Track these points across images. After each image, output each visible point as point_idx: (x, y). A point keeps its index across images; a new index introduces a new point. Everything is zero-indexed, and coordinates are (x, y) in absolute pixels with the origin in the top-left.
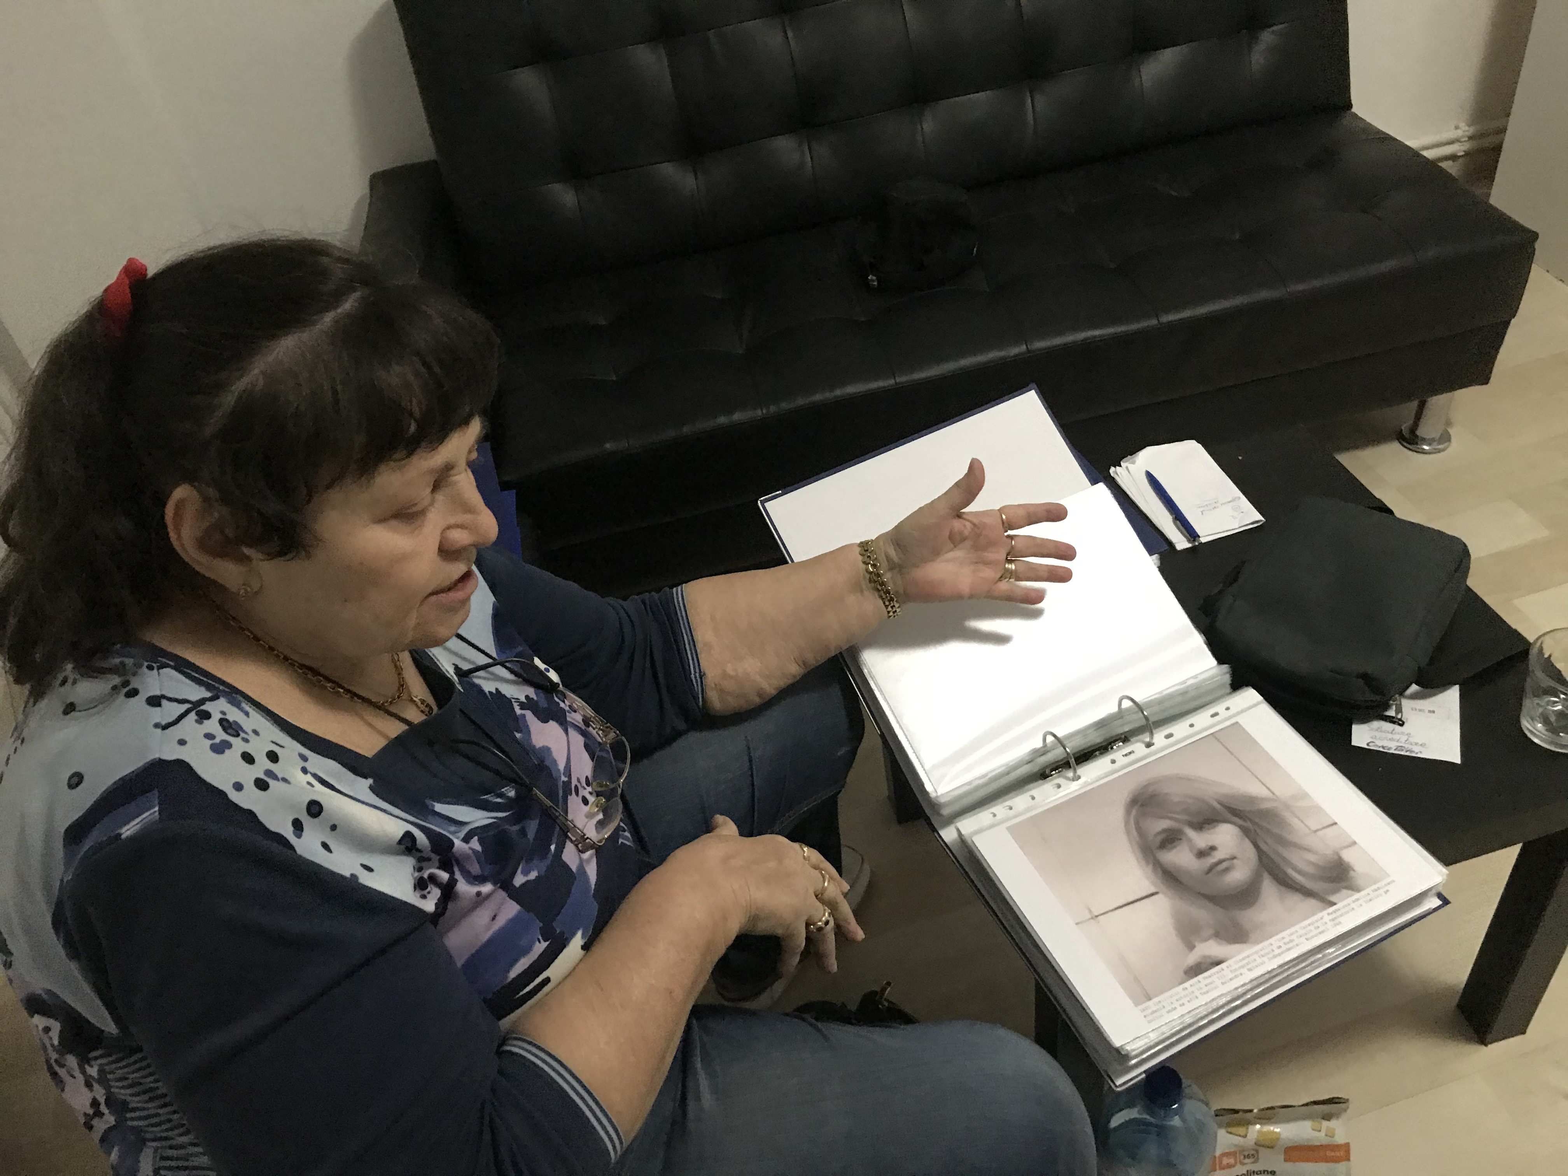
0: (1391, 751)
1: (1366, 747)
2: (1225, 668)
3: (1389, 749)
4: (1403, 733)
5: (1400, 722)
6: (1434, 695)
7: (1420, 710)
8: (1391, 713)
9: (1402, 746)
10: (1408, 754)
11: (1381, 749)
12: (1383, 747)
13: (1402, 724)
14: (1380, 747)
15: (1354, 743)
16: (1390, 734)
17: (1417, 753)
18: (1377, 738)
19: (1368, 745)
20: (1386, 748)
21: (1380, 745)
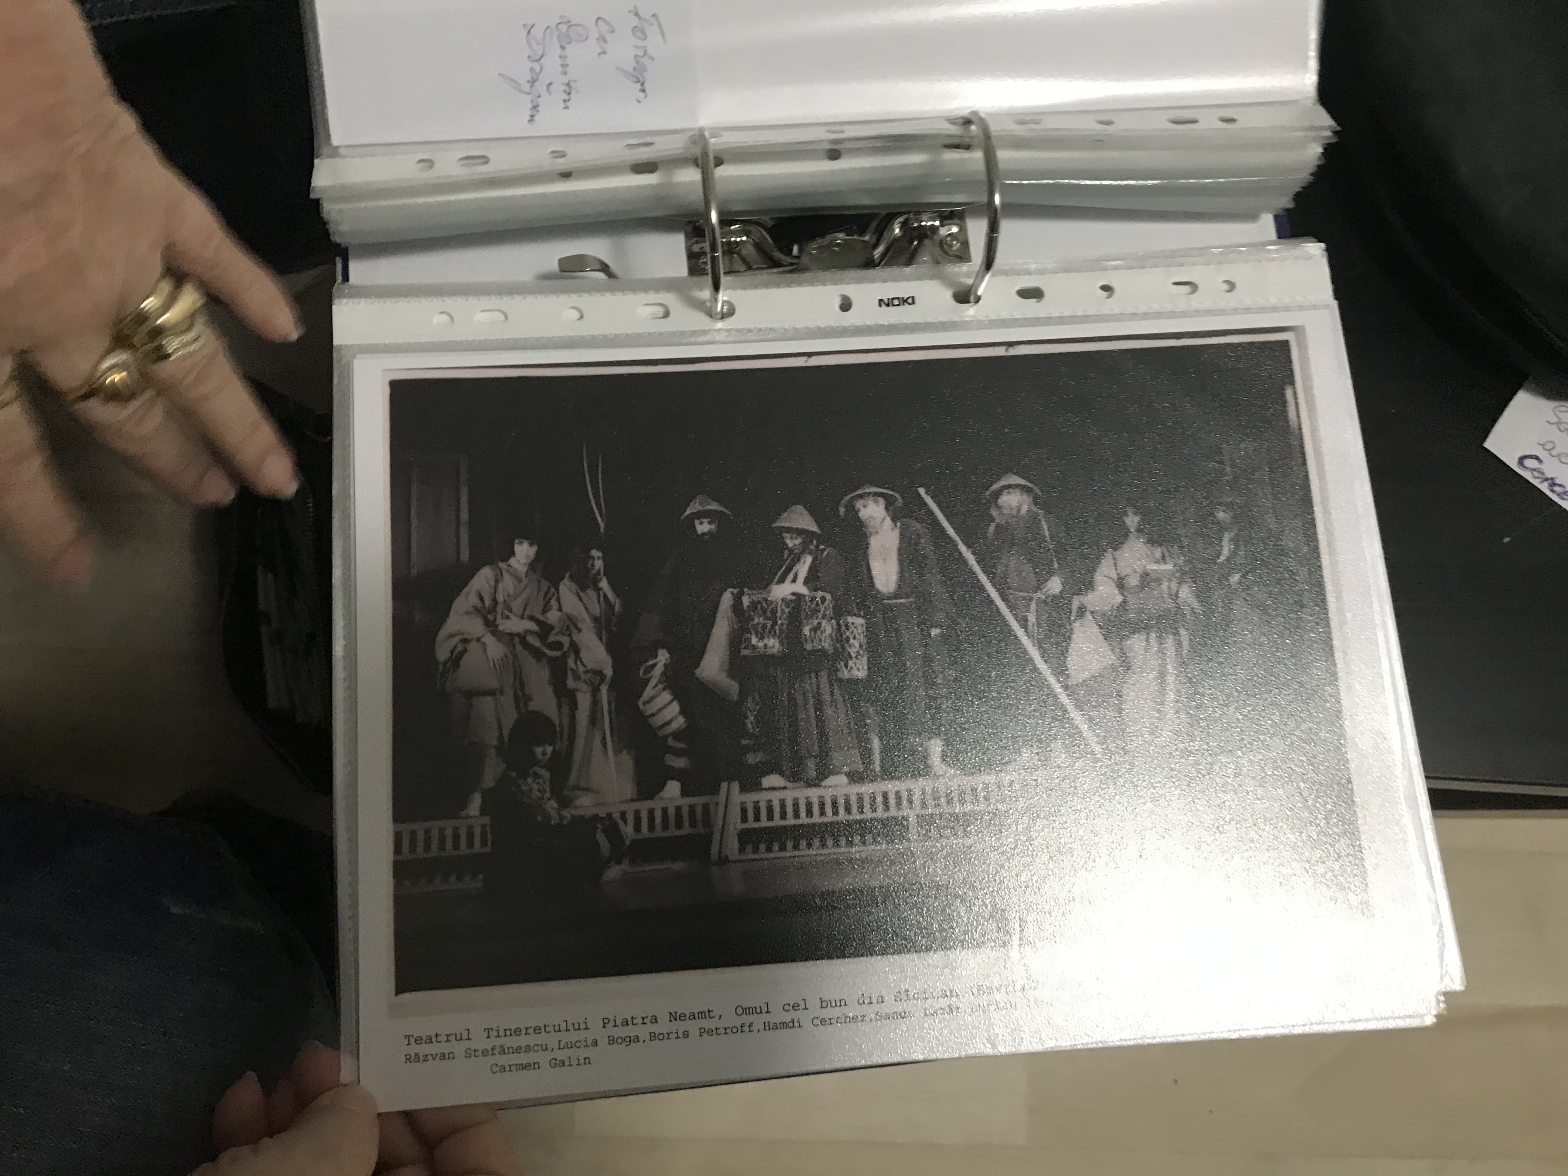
1: (1512, 463)
2: (1325, 120)
11: (1544, 487)
12: (1553, 484)
15: (1492, 443)
18: (1554, 452)
19: (1521, 460)
20: (1557, 489)
21: (1549, 475)
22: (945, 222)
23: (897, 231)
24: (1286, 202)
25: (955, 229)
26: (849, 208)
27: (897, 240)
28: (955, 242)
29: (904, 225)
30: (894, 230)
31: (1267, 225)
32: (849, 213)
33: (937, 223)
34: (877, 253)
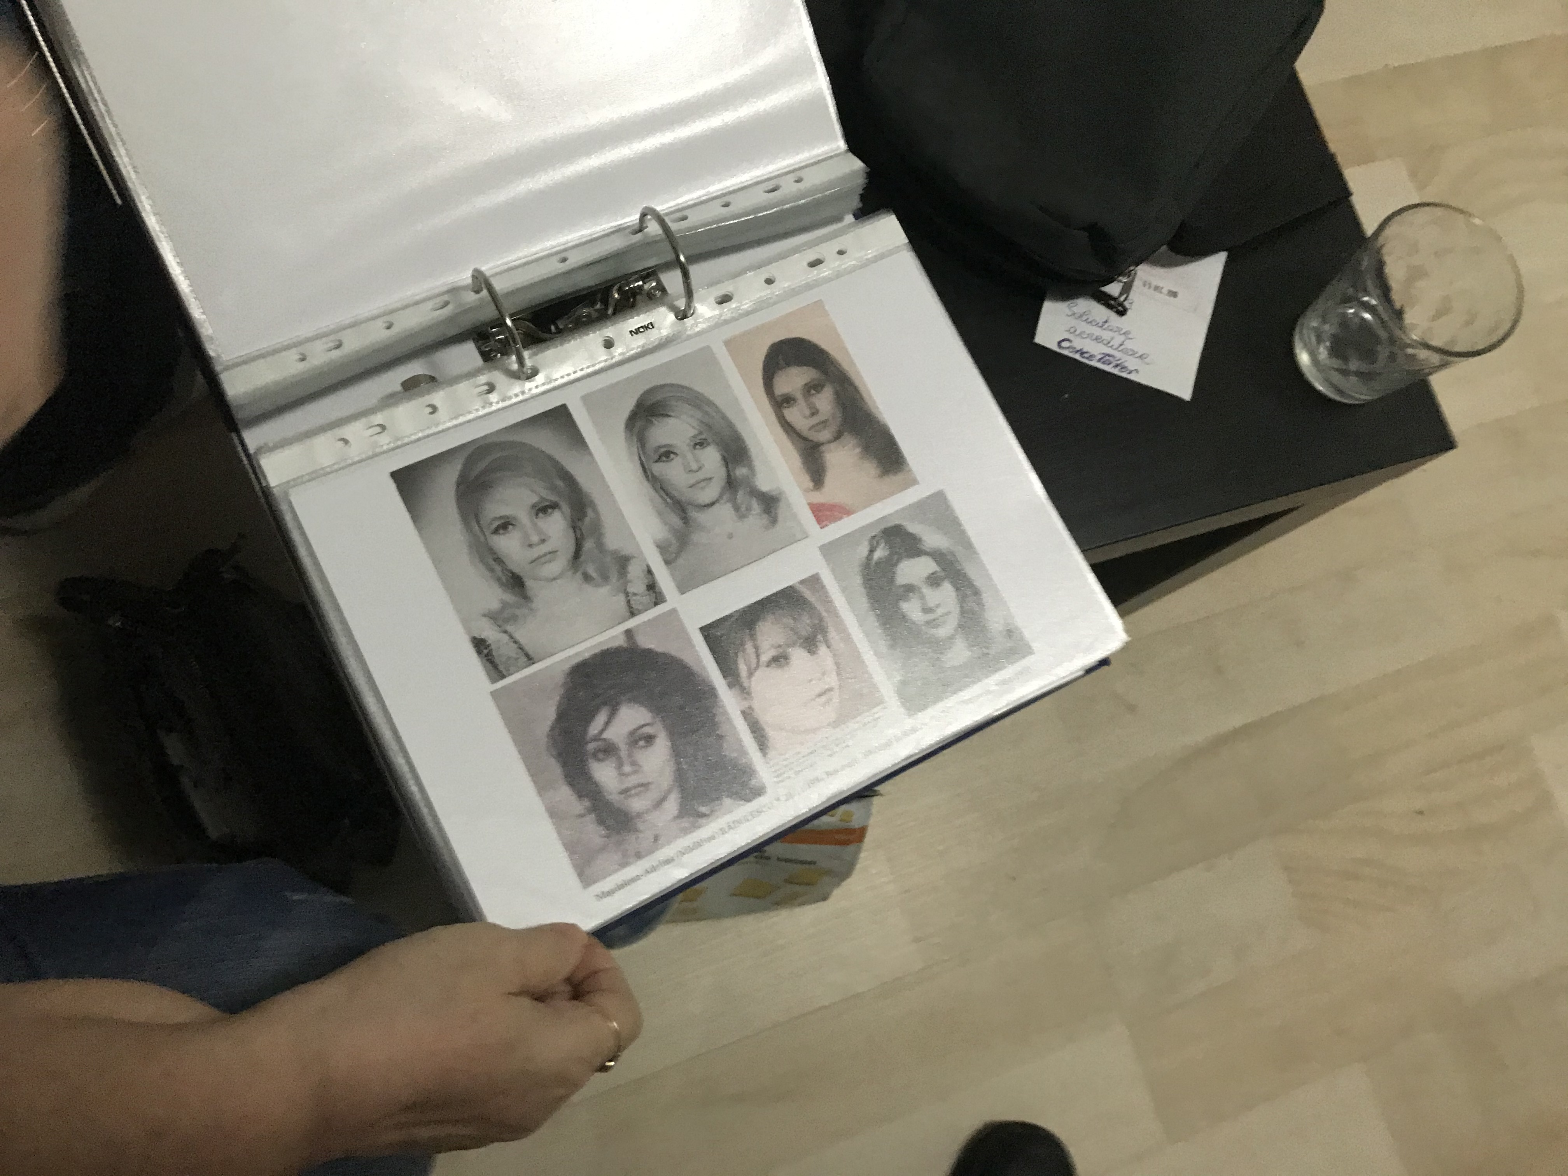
0: (1094, 363)
1: (1054, 347)
3: (1091, 357)
4: (1119, 330)
5: (1120, 308)
6: (1186, 263)
7: (1157, 288)
8: (1113, 289)
9: (1109, 355)
10: (1116, 371)
11: (1077, 357)
12: (1082, 353)
13: (1122, 313)
14: (1077, 352)
15: (1039, 339)
16: (1099, 329)
17: (1130, 373)
18: (1078, 332)
19: (1059, 343)
20: (1086, 355)
21: (1078, 348)
22: (646, 281)
23: (616, 296)
24: (856, 203)
25: (654, 284)
26: (584, 289)
27: (618, 301)
28: (657, 292)
29: (620, 290)
30: (613, 296)
31: (849, 218)
32: (585, 293)
33: (641, 283)
34: (610, 311)
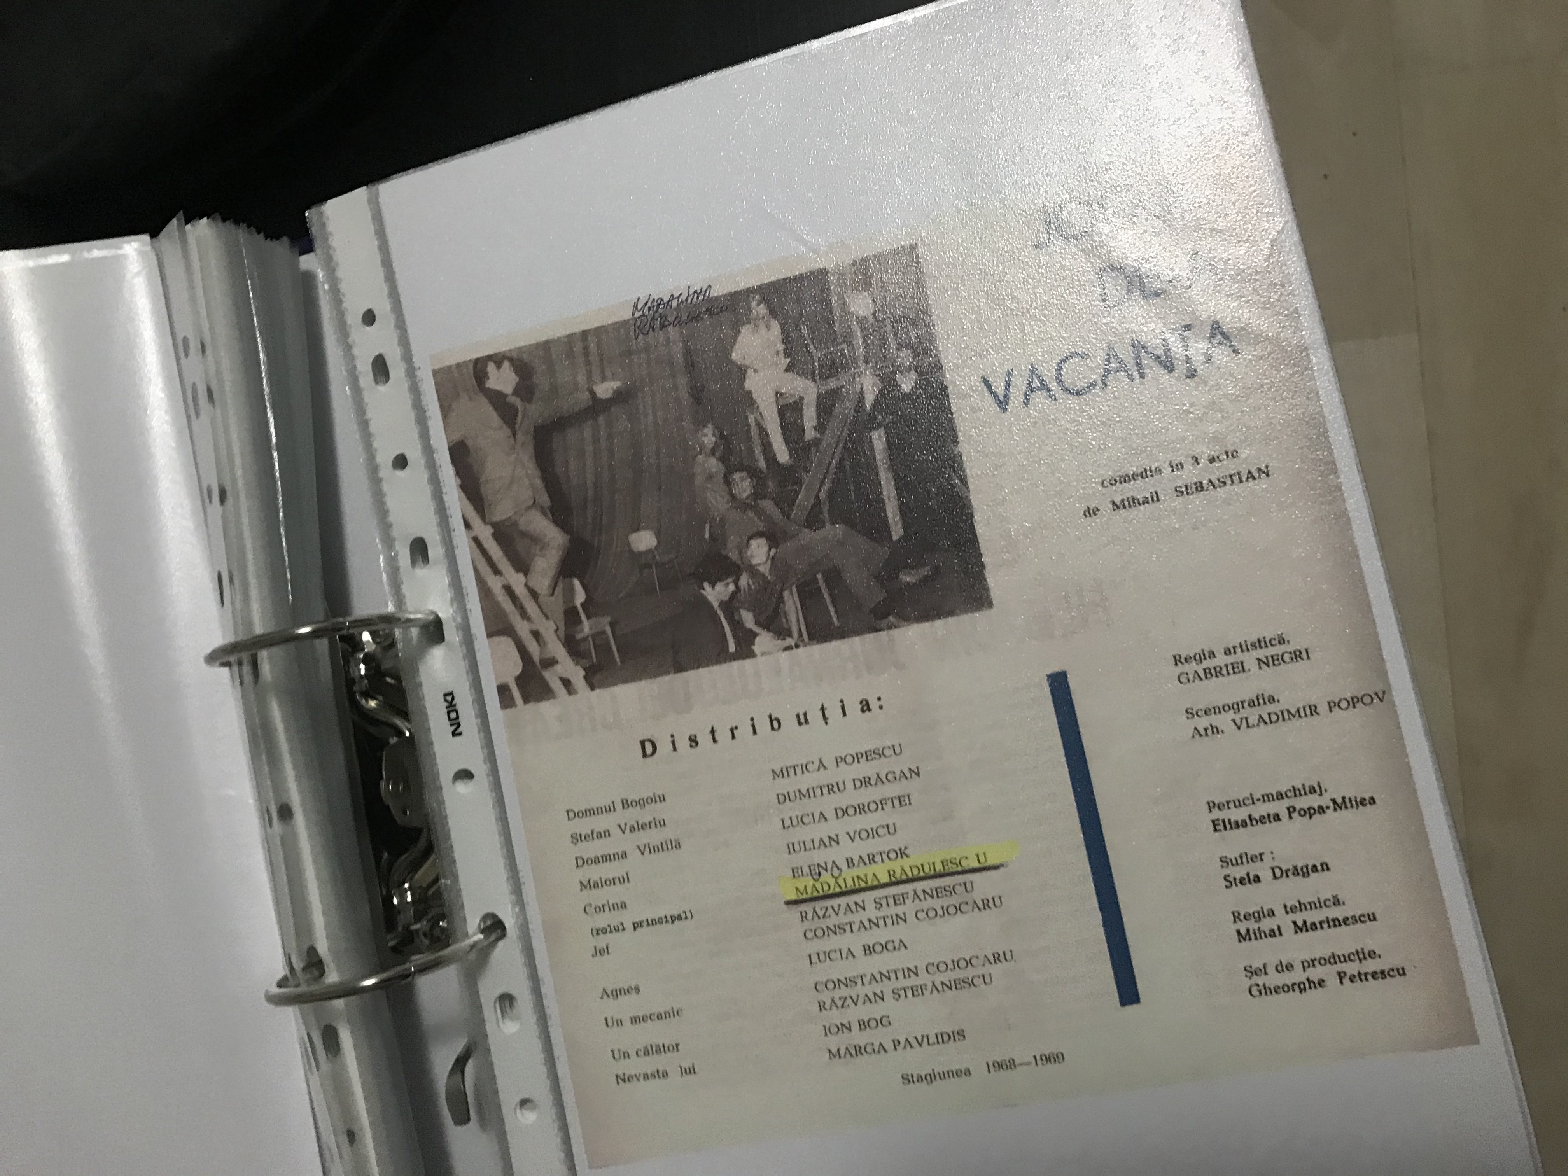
22: (359, 646)
25: (366, 634)
27: (384, 705)
28: (382, 633)
29: (368, 695)
30: (374, 707)
31: (307, 262)
33: (361, 656)
